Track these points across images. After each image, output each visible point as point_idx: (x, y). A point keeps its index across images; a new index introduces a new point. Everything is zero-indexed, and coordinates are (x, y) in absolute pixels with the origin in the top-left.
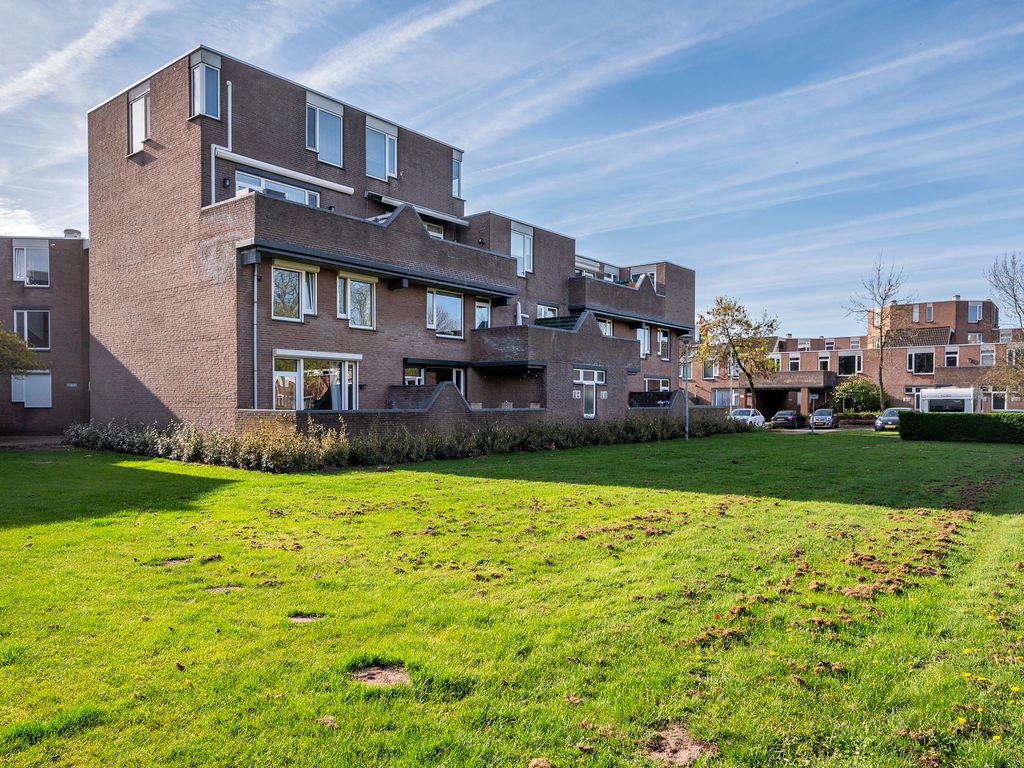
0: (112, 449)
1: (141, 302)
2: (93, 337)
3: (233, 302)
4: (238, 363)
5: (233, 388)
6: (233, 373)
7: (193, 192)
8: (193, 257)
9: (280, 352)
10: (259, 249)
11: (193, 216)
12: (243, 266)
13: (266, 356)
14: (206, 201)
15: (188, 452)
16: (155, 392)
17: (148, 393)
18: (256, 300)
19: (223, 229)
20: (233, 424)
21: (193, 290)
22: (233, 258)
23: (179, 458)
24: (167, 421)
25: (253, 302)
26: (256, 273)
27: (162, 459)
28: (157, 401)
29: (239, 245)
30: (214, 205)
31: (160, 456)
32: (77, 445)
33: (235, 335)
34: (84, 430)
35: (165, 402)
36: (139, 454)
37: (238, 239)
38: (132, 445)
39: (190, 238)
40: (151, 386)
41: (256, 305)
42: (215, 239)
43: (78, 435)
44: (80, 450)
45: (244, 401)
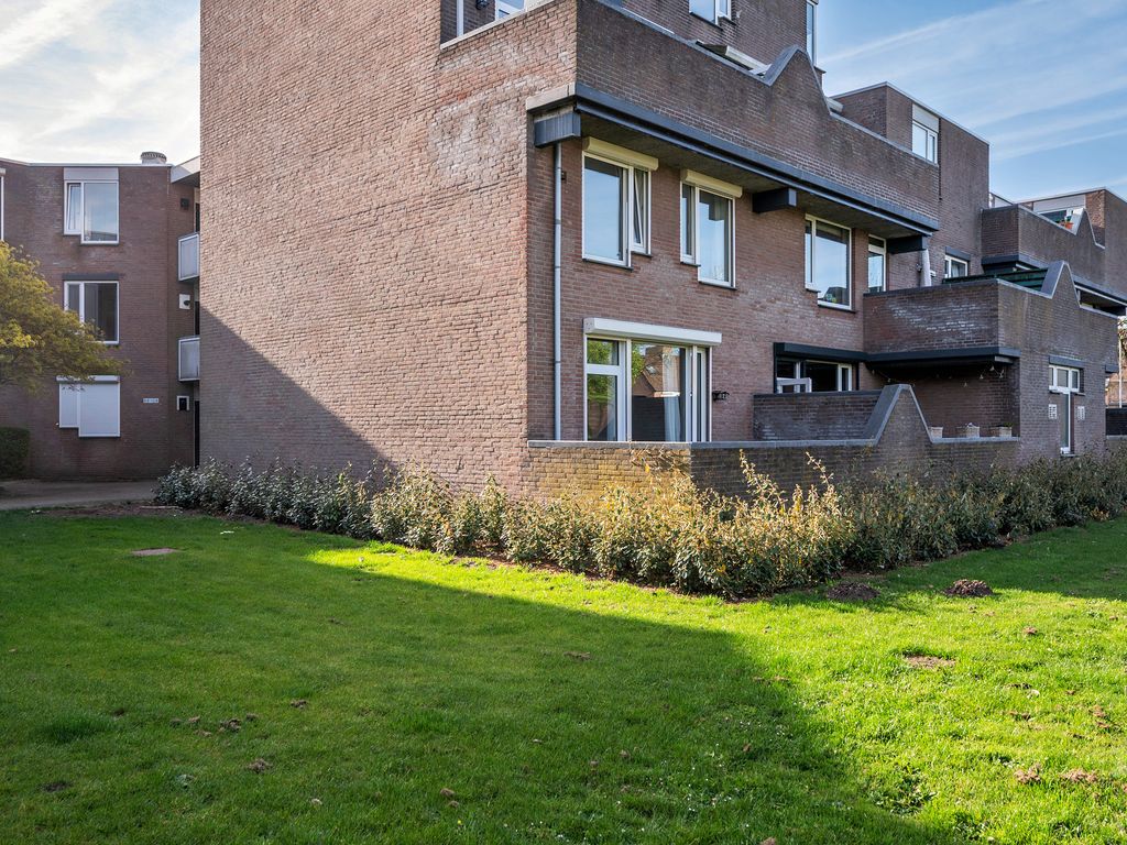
0: (260, 515)
1: (303, 244)
2: (206, 312)
3: (517, 221)
4: (529, 346)
5: (516, 397)
6: (516, 366)
7: (420, 17)
8: (419, 144)
9: (600, 324)
10: (579, 107)
11: (419, 66)
12: (542, 148)
13: (575, 329)
14: (447, 32)
15: (447, 532)
16: (331, 407)
17: (317, 407)
18: (559, 217)
19: (493, 77)
20: (515, 469)
21: (420, 208)
22: (520, 134)
23: (426, 544)
24: (382, 476)
25: (554, 222)
26: (559, 164)
27: (388, 545)
28: (337, 426)
29: (531, 103)
30: (461, 37)
31: (379, 538)
32: (186, 505)
33: (522, 289)
34: (201, 479)
35: (355, 425)
36: (325, 529)
37: (531, 92)
38: (308, 511)
39: (414, 107)
40: (325, 398)
41: (559, 227)
42: (472, 101)
43: (187, 487)
44: (197, 516)
45: (540, 428)
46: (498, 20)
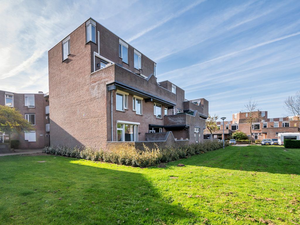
0: (61, 155)
1: (68, 108)
2: (51, 120)
3: (105, 104)
4: (107, 125)
5: (105, 134)
6: (105, 129)
7: (87, 68)
8: (88, 90)
9: (119, 121)
10: (115, 84)
11: (88, 77)
12: (109, 91)
13: (115, 122)
14: (92, 71)
15: (93, 157)
16: (73, 136)
17: (71, 136)
18: (112, 103)
19: (100, 79)
20: (105, 146)
21: (87, 102)
22: (105, 89)
23: (90, 159)
24: (82, 148)
25: (111, 104)
26: (112, 94)
27: (83, 160)
28: (74, 139)
29: (107, 83)
30: (95, 72)
31: (82, 158)
32: (48, 153)
33: (106, 115)
34: (50, 149)
35: (77, 139)
36: (72, 157)
37: (107, 81)
38: (69, 154)
39: (87, 84)
40: (72, 134)
41: (112, 105)
42: (97, 83)
43: (48, 150)
44: (49, 155)
45: (109, 139)
46: (101, 69)
